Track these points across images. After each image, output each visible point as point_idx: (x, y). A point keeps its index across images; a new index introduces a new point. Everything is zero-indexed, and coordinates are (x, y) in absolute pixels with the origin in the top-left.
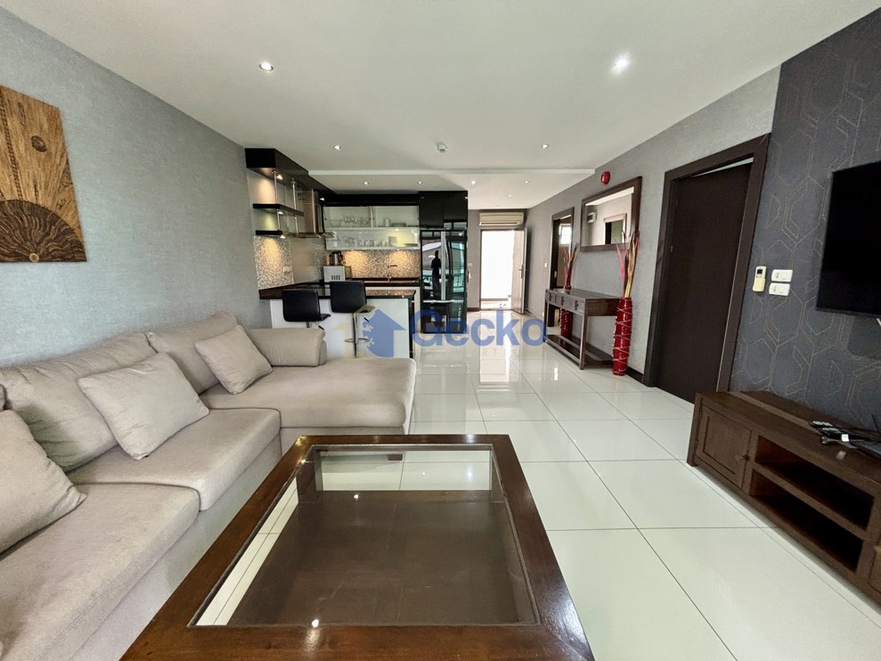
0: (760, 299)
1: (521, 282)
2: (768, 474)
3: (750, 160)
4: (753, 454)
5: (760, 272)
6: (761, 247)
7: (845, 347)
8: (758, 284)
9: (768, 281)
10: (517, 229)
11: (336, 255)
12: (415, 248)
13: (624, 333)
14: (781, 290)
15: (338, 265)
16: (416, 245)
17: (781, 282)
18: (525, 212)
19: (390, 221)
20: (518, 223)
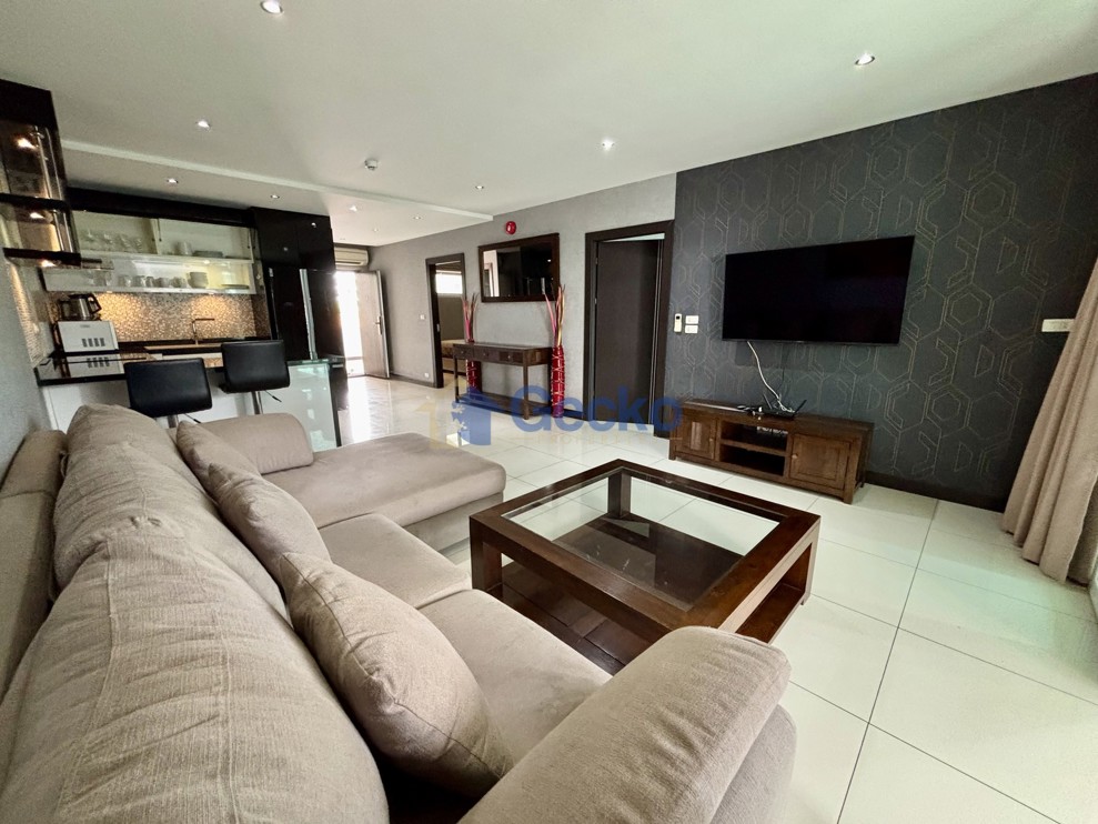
0: (679, 337)
1: (381, 339)
2: (730, 443)
3: (661, 236)
4: (719, 435)
5: (678, 318)
6: (675, 301)
7: (733, 361)
8: (678, 327)
9: (684, 324)
10: (358, 272)
11: (81, 302)
12: (246, 292)
13: (555, 379)
14: (692, 330)
15: (91, 319)
16: (247, 288)
17: (692, 324)
18: (369, 249)
19: (189, 246)
20: (362, 264)
